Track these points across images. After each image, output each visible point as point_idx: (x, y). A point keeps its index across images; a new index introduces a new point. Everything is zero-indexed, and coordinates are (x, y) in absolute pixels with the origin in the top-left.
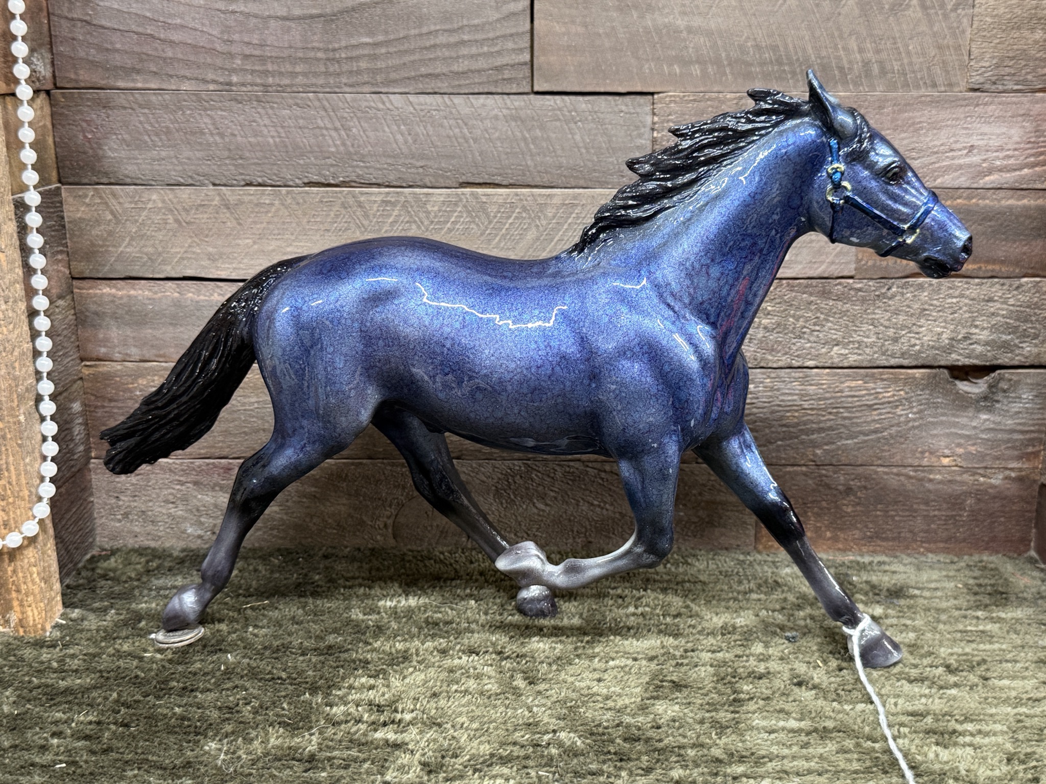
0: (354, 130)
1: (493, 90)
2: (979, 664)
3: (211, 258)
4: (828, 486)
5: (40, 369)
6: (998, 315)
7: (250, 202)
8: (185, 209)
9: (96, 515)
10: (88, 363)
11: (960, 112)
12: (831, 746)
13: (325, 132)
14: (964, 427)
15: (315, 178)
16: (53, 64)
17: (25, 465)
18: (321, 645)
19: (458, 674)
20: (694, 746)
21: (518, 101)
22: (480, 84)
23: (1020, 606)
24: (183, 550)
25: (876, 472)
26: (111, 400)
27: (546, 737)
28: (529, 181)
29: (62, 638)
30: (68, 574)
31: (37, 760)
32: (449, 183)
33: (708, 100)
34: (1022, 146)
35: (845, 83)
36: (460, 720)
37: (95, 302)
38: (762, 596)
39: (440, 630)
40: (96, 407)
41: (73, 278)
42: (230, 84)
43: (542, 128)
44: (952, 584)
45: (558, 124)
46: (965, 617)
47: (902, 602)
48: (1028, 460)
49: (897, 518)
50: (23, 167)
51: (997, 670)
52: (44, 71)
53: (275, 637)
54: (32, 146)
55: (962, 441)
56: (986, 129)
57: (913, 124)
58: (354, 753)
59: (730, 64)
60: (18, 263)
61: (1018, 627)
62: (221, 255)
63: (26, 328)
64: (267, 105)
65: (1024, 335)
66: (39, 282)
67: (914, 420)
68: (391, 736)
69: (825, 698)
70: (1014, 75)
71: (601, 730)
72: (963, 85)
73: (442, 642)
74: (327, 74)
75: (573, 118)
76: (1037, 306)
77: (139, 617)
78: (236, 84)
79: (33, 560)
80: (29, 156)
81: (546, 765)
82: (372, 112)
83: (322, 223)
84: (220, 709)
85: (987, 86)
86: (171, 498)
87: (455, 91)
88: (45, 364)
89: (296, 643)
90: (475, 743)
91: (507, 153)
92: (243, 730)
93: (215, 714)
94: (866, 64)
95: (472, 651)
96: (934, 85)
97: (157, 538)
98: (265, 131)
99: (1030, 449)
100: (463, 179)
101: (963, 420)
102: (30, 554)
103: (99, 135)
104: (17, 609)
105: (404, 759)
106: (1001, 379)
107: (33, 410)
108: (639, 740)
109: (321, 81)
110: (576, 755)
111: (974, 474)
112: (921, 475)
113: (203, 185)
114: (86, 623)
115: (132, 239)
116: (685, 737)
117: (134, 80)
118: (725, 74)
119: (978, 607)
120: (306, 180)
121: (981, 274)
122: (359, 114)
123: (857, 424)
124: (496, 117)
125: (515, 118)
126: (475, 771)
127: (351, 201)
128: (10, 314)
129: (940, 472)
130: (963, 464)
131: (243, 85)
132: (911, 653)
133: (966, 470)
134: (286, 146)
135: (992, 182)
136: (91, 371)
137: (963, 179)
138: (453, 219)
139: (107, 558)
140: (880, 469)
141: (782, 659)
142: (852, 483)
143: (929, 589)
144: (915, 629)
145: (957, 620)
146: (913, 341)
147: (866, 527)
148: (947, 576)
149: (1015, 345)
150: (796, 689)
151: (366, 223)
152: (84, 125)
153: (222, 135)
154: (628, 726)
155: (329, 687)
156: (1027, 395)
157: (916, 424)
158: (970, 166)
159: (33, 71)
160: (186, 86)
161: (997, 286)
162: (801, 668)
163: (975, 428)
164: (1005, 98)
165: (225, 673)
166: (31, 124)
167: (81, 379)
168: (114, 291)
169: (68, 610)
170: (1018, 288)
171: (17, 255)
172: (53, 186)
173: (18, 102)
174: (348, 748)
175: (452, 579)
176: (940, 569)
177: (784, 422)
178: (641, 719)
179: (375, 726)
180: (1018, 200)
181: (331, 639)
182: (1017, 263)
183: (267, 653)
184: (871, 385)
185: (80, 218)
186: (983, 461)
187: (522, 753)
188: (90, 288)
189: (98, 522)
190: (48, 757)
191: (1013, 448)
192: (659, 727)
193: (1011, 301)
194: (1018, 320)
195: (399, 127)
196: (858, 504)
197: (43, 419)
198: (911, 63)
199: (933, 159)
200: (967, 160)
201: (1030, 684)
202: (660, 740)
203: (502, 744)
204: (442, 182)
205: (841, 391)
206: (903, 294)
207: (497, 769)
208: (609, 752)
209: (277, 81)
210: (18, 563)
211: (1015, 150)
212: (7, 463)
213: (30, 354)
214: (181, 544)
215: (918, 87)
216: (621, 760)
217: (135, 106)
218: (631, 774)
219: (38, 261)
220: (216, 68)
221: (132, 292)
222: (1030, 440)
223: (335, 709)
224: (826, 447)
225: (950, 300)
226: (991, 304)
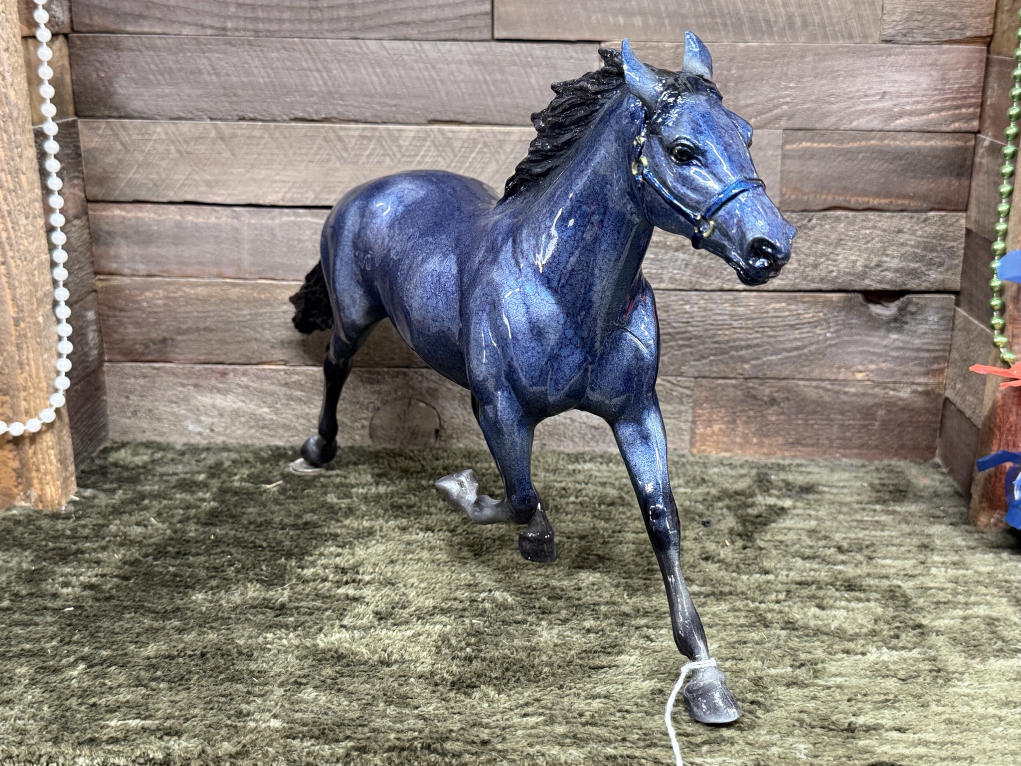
0: (335, 72)
1: (457, 36)
2: (867, 547)
3: (208, 184)
4: (754, 397)
5: (57, 278)
6: (907, 245)
7: (243, 135)
8: (186, 141)
9: (108, 412)
10: (102, 277)
11: (874, 61)
12: (724, 606)
13: (309, 73)
14: (876, 345)
15: (300, 114)
16: (70, 10)
17: (44, 360)
18: (300, 522)
19: (414, 546)
20: (607, 603)
21: (480, 47)
22: (446, 31)
23: (916, 502)
24: (185, 445)
25: (797, 385)
26: (121, 310)
27: (483, 595)
28: (490, 119)
29: (75, 512)
30: (82, 462)
31: (50, 605)
32: (418, 120)
33: (648, 48)
34: (929, 92)
35: (771, 34)
36: (411, 581)
37: (107, 223)
38: (689, 490)
39: (403, 512)
40: (108, 316)
41: (88, 201)
42: (224, 29)
43: (502, 71)
44: (859, 484)
45: (516, 68)
46: (864, 509)
47: (810, 496)
48: (934, 376)
49: (816, 427)
50: (42, 100)
51: (883, 551)
52: (62, 16)
53: (260, 515)
54: (51, 82)
55: (874, 358)
56: (897, 77)
57: (832, 72)
58: (318, 603)
59: (668, 17)
60: (38, 184)
61: (910, 518)
62: (217, 182)
63: (44, 241)
64: (258, 49)
65: (930, 264)
66: (56, 201)
67: (831, 339)
68: (351, 592)
69: (726, 570)
70: (923, 28)
71: (530, 590)
72: (877, 37)
73: (404, 522)
74: (311, 20)
75: (529, 63)
76: (942, 237)
77: (143, 497)
78: (231, 29)
79: (50, 444)
80: (47, 91)
81: (480, 615)
82: (350, 56)
83: (306, 154)
84: (208, 568)
85: (898, 38)
86: (174, 399)
87: (424, 37)
88: (61, 274)
89: (277, 520)
90: (422, 598)
91: (470, 95)
92: (226, 584)
93: (203, 573)
94: (790, 17)
95: (428, 529)
96: (851, 37)
97: (162, 434)
98: (256, 72)
99: (935, 366)
100: (431, 117)
101: (875, 340)
102: (49, 439)
103: (110, 74)
104: (37, 486)
105: (360, 609)
106: (910, 302)
107: (50, 313)
108: (561, 598)
109: (305, 27)
110: (506, 609)
111: (885, 388)
112: (836, 388)
113: (201, 119)
114: (97, 501)
115: (140, 166)
116: (600, 596)
117: (141, 26)
118: (663, 25)
119: (877, 502)
120: (292, 116)
121: (892, 207)
122: (339, 57)
123: (781, 342)
124: (461, 62)
125: (479, 63)
126: (419, 618)
127: (332, 135)
128: (31, 228)
129: (854, 386)
130: (875, 378)
131: (237, 30)
132: (810, 537)
133: (878, 384)
134: (274, 86)
135: (902, 125)
136: (104, 284)
137: (876, 122)
138: (422, 153)
139: (118, 449)
140: (801, 383)
141: (695, 539)
142: (776, 395)
143: (837, 487)
144: (817, 518)
145: (856, 511)
146: (831, 268)
147: (788, 433)
148: (856, 477)
149: (923, 273)
150: (703, 563)
151: (345, 155)
152: (98, 65)
153: (217, 74)
154: (554, 588)
155: (303, 554)
156: (933, 318)
157: (833, 342)
158: (882, 110)
159: (52, 17)
160: (186, 31)
161: (907, 219)
162: (711, 547)
163: (886, 346)
164: (914, 48)
165: (214, 541)
166: (49, 63)
167: (95, 291)
168: (123, 213)
169: (82, 490)
170: (925, 221)
171: (36, 177)
172: (70, 119)
173: (38, 43)
174: (313, 600)
175: (418, 473)
176: (850, 472)
177: (716, 339)
178: (566, 583)
179: (338, 584)
180: (926, 141)
181: (308, 517)
182: (925, 198)
183: (252, 527)
184: (793, 307)
185: (94, 148)
186: (892, 376)
187: (461, 606)
188: (103, 210)
189: (111, 418)
190: (58, 603)
191: (920, 365)
192: (580, 589)
193: (919, 233)
194: (925, 249)
195: (374, 69)
196: (782, 414)
197: (59, 321)
198: (830, 18)
199: (849, 103)
200: (880, 105)
201: (909, 564)
202: (579, 599)
203: (446, 599)
204: (412, 119)
205: (767, 312)
206: (822, 225)
207: (437, 618)
208: (534, 607)
209: (267, 26)
210: (38, 447)
211: (923, 96)
212: (28, 359)
213: (48, 265)
214: (184, 440)
215: (836, 38)
216: (544, 613)
217: (143, 49)
218: (550, 623)
219: (55, 183)
220: (213, 15)
221: (140, 214)
222: (936, 358)
223: (305, 571)
224: (753, 362)
225: (863, 232)
226: (900, 235)
